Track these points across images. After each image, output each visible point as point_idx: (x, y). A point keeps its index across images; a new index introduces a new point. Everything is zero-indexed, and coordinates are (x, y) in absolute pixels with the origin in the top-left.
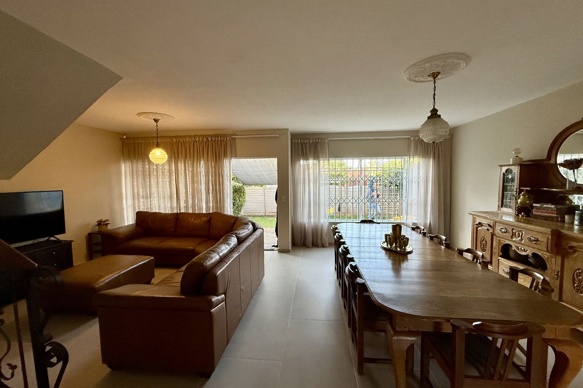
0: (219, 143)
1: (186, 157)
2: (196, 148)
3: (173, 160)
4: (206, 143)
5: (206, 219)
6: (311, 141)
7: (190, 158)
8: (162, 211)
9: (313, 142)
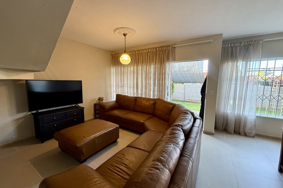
0: (164, 51)
1: (143, 63)
2: (149, 55)
3: (136, 65)
4: (155, 53)
5: (152, 102)
6: (242, 44)
7: (145, 63)
8: (129, 95)
9: (244, 45)
